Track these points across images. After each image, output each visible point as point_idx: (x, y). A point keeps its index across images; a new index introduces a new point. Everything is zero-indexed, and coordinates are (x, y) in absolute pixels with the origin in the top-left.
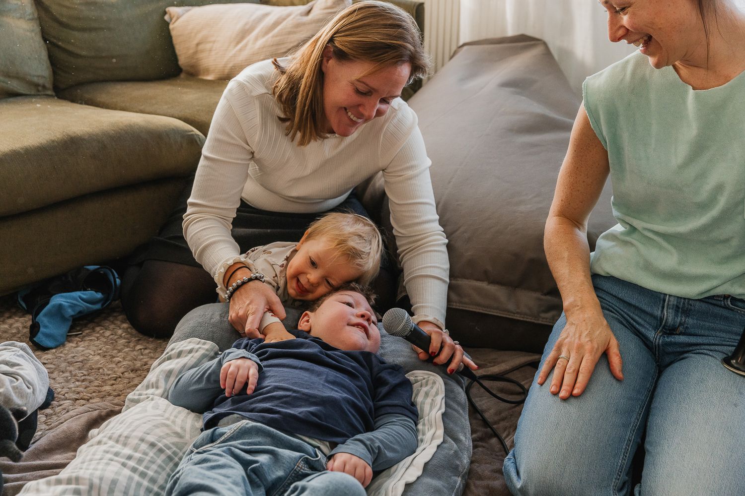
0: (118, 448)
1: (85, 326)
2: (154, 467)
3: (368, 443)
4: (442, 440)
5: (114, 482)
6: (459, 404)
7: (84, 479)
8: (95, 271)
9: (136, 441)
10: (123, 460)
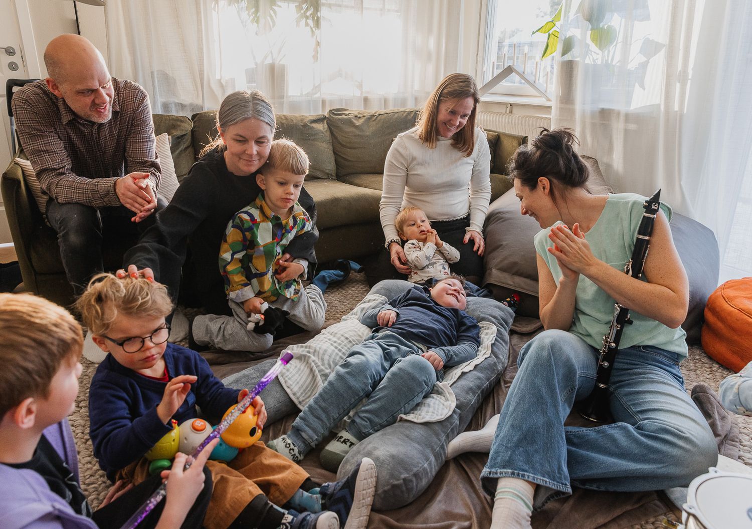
0: (331, 337)
1: (334, 287)
2: (346, 348)
3: (446, 351)
4: (489, 356)
5: (325, 351)
6: (504, 341)
7: (312, 347)
8: (341, 261)
9: (340, 336)
10: (331, 342)
